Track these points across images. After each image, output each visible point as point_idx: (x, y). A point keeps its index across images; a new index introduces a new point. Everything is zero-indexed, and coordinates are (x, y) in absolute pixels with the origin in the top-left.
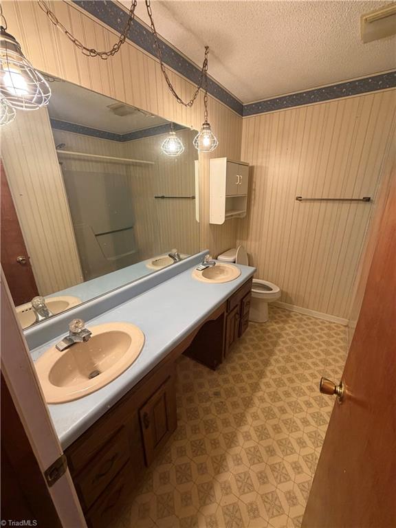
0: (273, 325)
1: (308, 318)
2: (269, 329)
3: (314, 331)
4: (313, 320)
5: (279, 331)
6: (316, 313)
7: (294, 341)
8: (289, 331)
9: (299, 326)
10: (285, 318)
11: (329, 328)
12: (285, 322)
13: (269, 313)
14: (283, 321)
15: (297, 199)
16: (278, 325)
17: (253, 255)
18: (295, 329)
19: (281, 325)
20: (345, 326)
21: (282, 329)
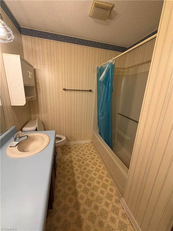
0: (66, 157)
1: (78, 145)
2: (65, 160)
3: (83, 151)
4: (80, 145)
5: (70, 159)
6: (80, 142)
7: (79, 160)
8: (74, 156)
9: (77, 151)
10: (69, 150)
11: (87, 146)
12: (70, 152)
13: (61, 151)
14: (69, 152)
15: (64, 90)
16: (68, 156)
17: (44, 122)
18: (76, 154)
19: (69, 155)
20: (91, 143)
21: (71, 157)
